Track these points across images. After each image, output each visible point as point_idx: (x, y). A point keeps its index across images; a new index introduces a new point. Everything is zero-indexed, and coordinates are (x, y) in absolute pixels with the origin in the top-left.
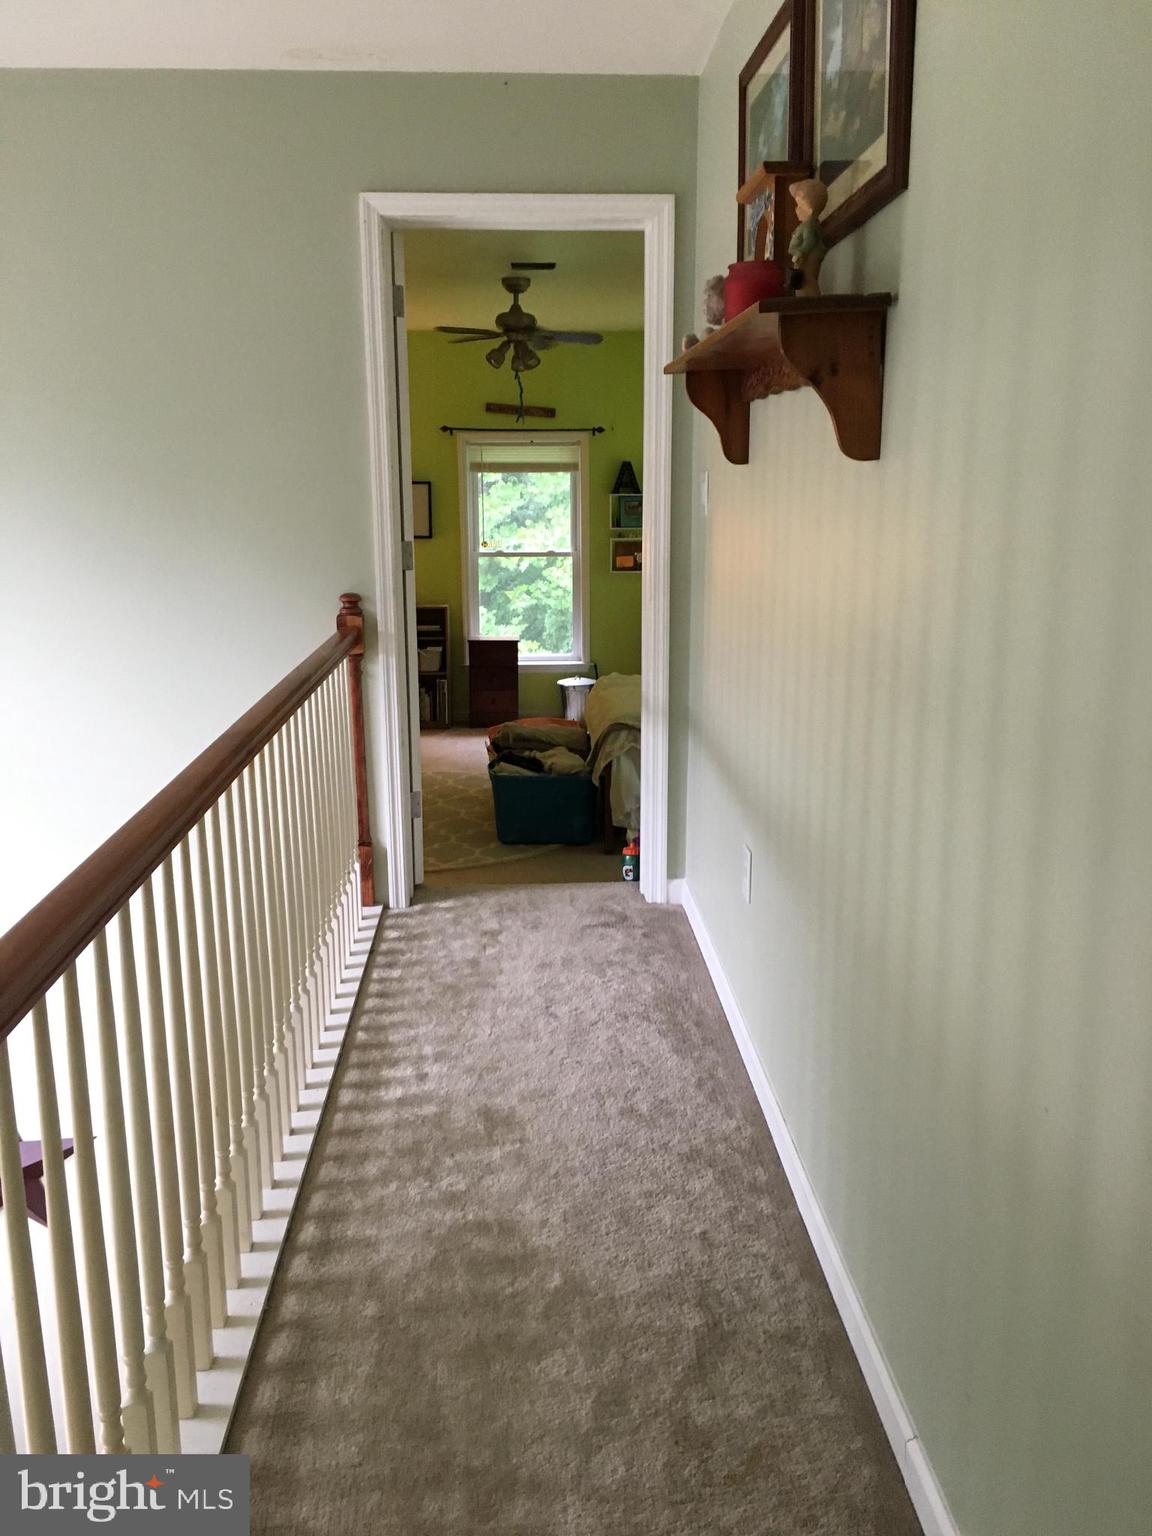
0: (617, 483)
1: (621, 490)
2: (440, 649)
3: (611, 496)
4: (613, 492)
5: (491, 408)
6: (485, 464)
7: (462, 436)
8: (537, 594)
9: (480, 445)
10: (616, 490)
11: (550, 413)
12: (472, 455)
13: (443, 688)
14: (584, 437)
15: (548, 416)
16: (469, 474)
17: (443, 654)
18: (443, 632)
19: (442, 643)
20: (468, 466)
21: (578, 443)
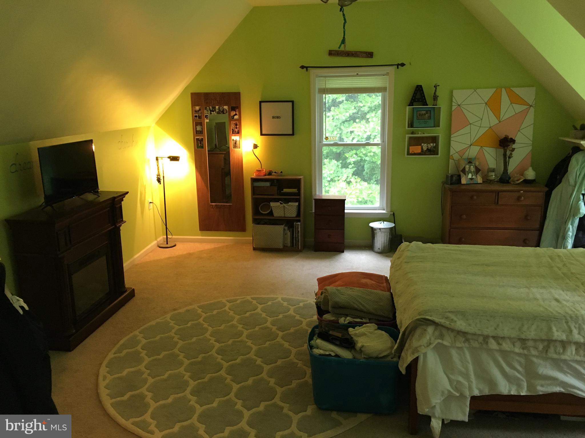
0: (412, 99)
1: (414, 103)
2: (297, 204)
3: (408, 107)
4: (409, 105)
5: (331, 53)
6: (327, 89)
7: (313, 71)
8: (361, 155)
9: (325, 77)
10: (411, 104)
11: (370, 55)
12: (320, 83)
13: (298, 228)
14: (392, 70)
15: (368, 57)
16: (317, 96)
17: (299, 207)
18: (299, 194)
19: (298, 200)
20: (317, 91)
21: (387, 74)
